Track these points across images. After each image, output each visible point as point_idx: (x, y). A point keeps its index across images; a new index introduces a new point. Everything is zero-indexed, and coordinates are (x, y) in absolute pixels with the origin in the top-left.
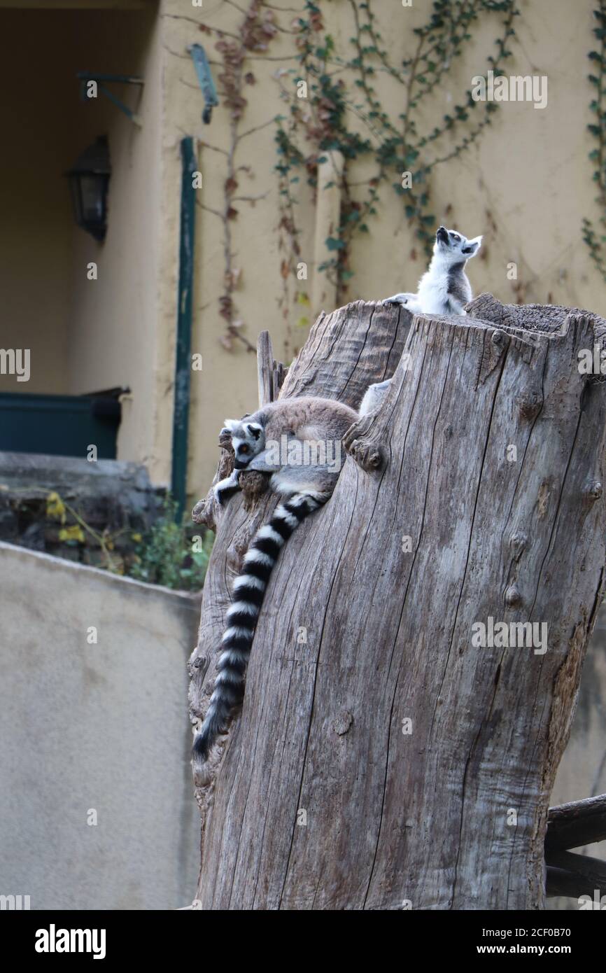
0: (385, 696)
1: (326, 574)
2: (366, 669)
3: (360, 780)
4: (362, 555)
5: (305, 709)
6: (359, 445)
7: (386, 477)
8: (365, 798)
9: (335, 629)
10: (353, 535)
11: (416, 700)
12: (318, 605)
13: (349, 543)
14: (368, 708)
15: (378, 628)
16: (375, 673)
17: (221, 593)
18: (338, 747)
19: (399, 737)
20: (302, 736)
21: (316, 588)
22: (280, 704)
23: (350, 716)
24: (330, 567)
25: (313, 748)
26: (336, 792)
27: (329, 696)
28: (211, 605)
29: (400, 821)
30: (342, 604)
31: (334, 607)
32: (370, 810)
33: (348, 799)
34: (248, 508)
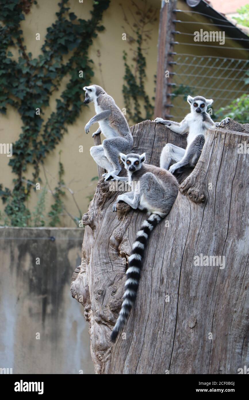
0: (210, 309)
1: (179, 252)
2: (202, 297)
3: (200, 349)
4: (198, 243)
5: (173, 316)
6: (193, 191)
7: (207, 206)
8: (202, 358)
9: (186, 278)
10: (191, 233)
11: (224, 311)
12: (176, 267)
13: (190, 237)
14: (203, 315)
15: (208, 278)
16: (206, 298)
17: (106, 259)
18: (190, 334)
19: (217, 328)
20: (172, 329)
21: (174, 259)
22: (160, 314)
23: (195, 319)
24: (181, 248)
25: (178, 334)
26: (189, 355)
27: (185, 309)
28: (100, 264)
29: (217, 368)
30: (189, 266)
31: (185, 268)
32: (204, 363)
33: (195, 358)
34: (121, 219)
